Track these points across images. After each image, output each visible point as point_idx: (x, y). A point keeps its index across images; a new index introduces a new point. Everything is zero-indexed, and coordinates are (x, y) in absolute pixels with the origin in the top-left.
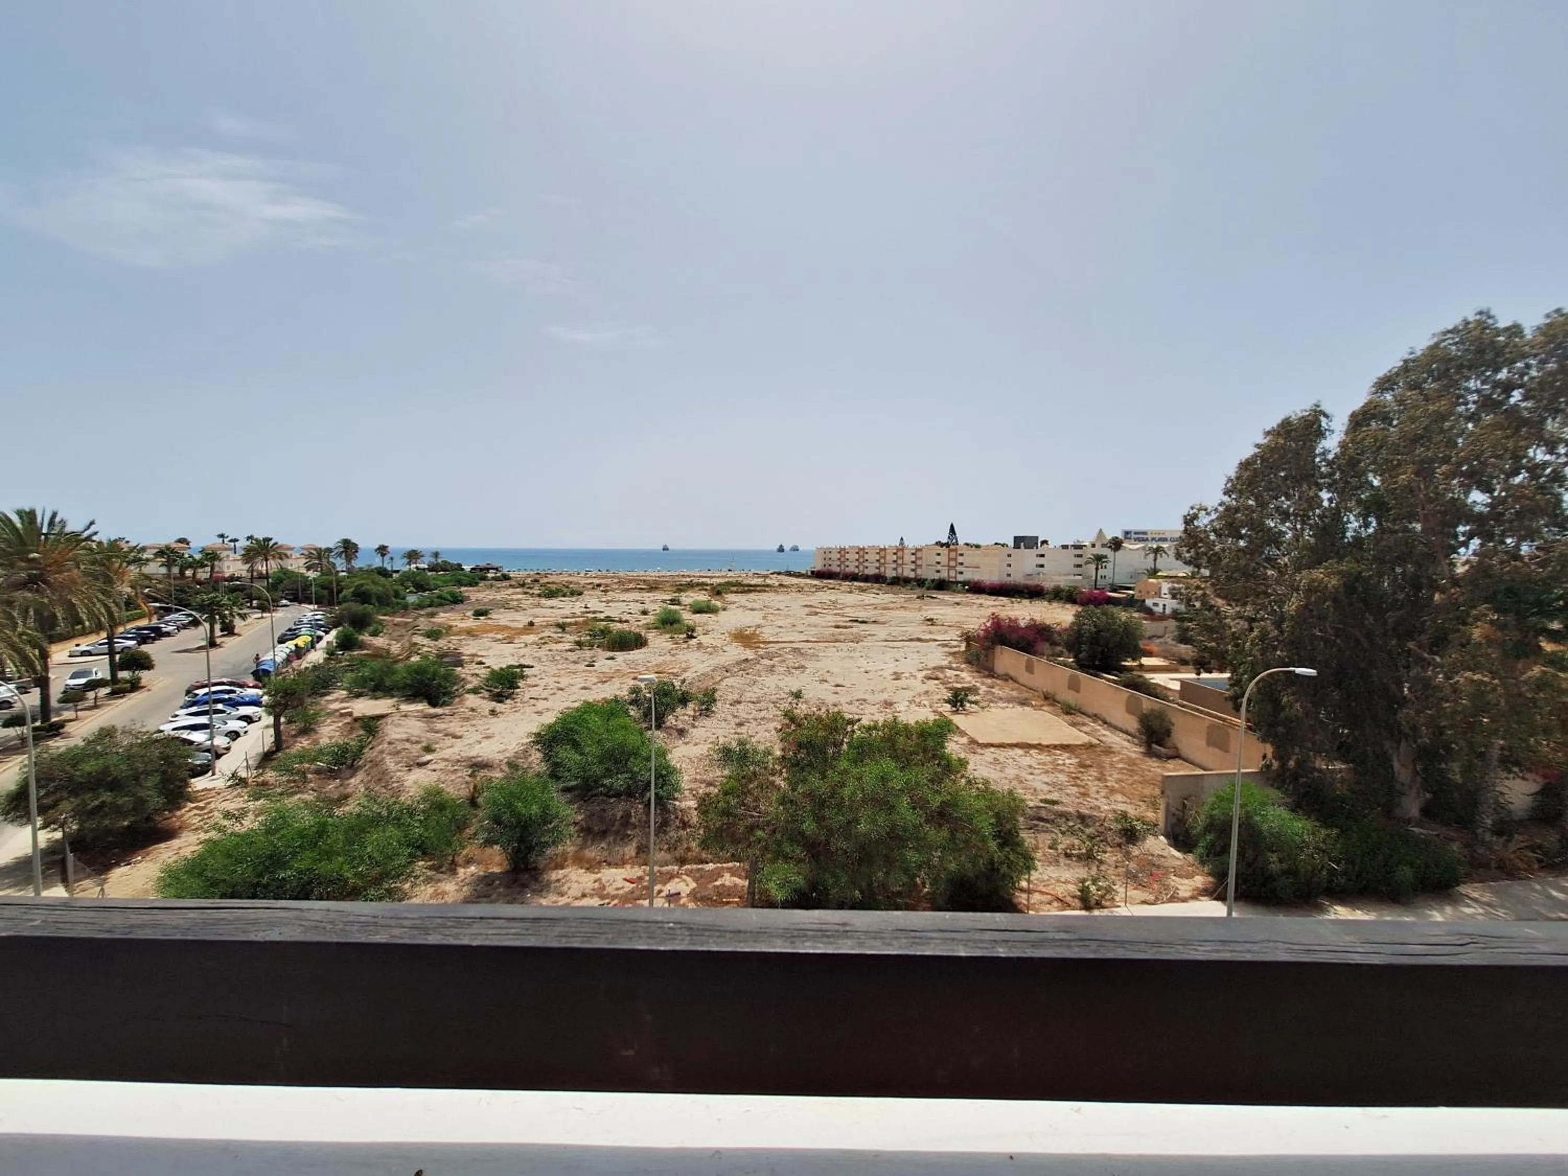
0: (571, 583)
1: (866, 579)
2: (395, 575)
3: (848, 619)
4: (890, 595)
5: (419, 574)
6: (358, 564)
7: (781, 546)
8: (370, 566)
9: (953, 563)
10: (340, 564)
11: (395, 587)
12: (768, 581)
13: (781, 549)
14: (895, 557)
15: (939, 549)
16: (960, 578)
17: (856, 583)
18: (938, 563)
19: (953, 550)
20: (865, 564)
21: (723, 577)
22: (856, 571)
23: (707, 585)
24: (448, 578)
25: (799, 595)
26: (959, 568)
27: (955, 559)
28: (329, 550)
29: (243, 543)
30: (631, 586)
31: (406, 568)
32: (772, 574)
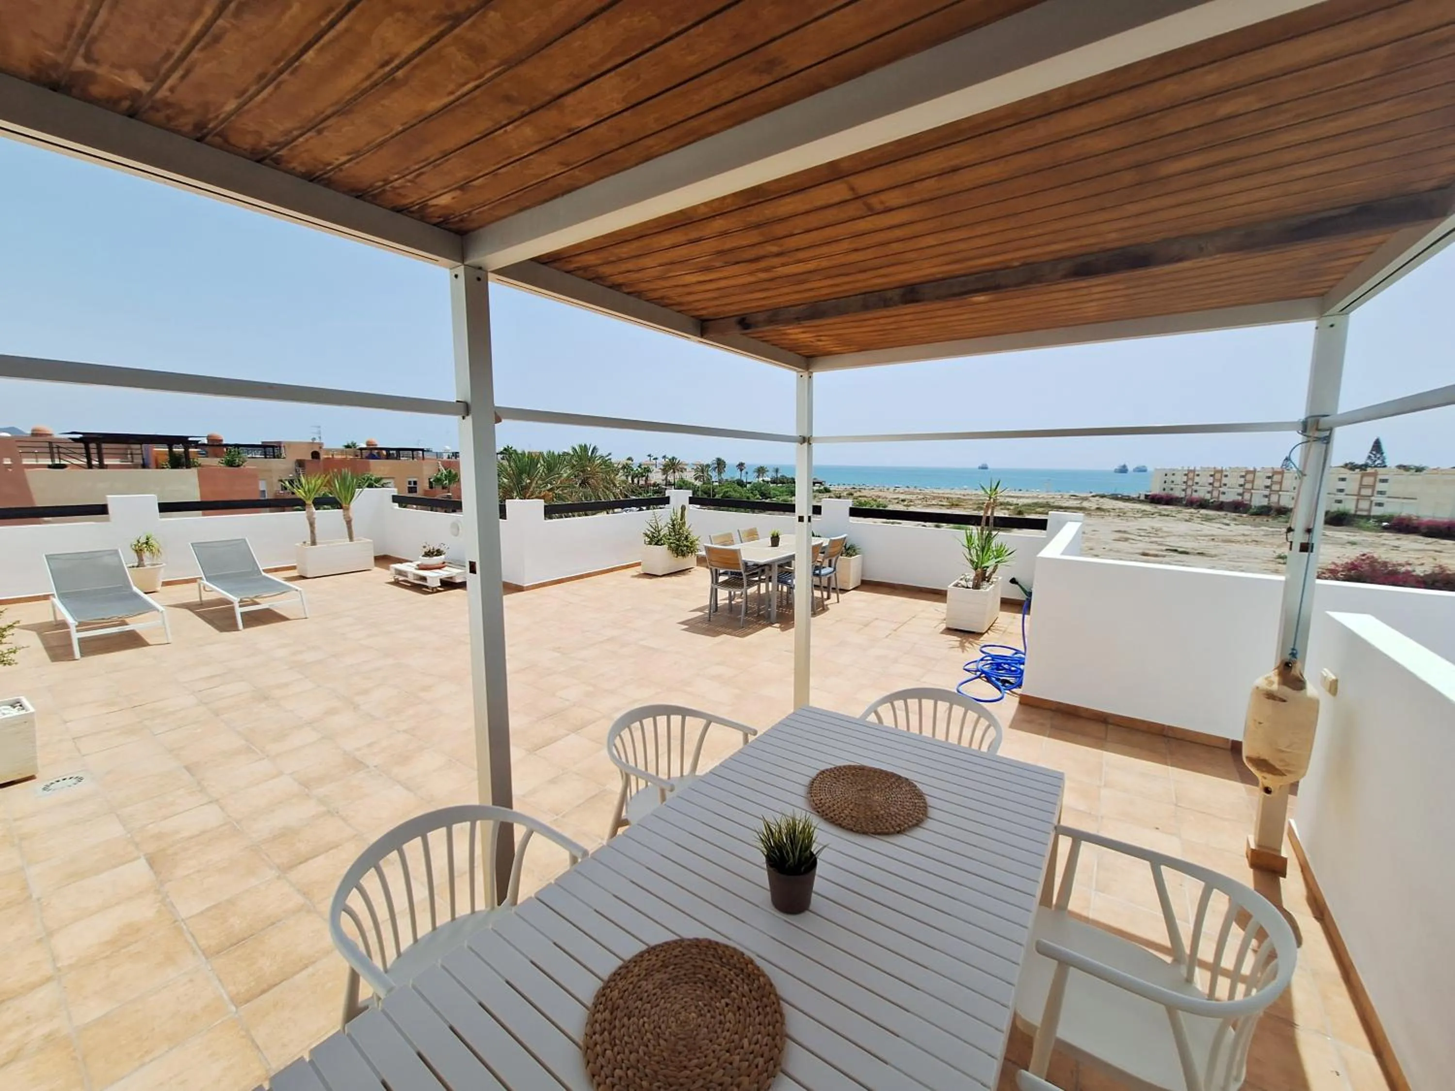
0: (879, 497)
1: (1220, 506)
2: (748, 486)
3: (1165, 548)
4: (1249, 527)
5: (763, 485)
6: (724, 476)
7: (1125, 466)
8: (732, 478)
9: (1366, 492)
10: (714, 476)
12: (1085, 504)
13: (1123, 470)
14: (1268, 482)
15: (1347, 473)
16: (1377, 511)
17: (1203, 511)
18: (1341, 491)
19: (1370, 475)
20: (1222, 489)
21: (1033, 497)
22: (1208, 496)
23: (1011, 505)
24: (784, 489)
25: (1117, 520)
26: (1377, 499)
27: (1373, 487)
28: (708, 466)
29: (661, 461)
30: (934, 502)
31: (756, 481)
32: (1093, 496)
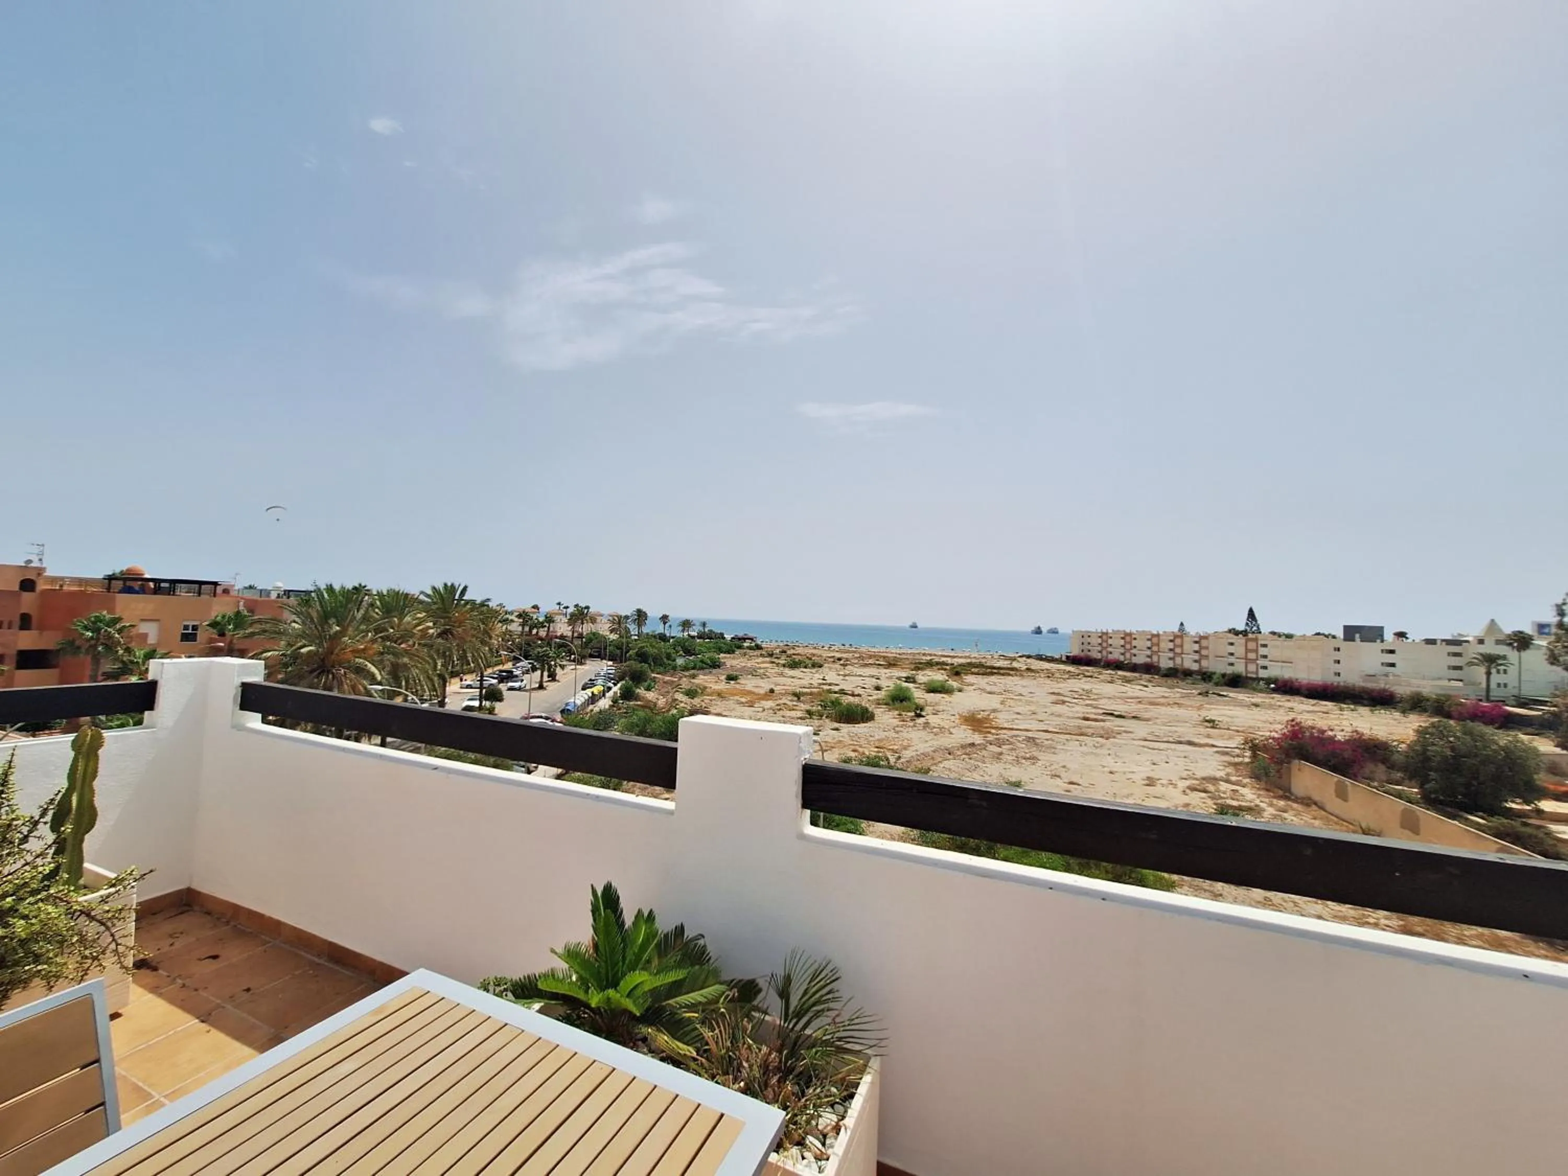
0: (814, 655)
1: (1134, 668)
2: (671, 640)
3: (1102, 711)
4: (1164, 689)
5: (688, 640)
6: (646, 630)
7: (1039, 628)
8: (654, 632)
9: (1252, 656)
10: (633, 629)
11: (668, 651)
12: (1015, 665)
13: (1038, 631)
14: (1171, 645)
15: (1232, 638)
16: (1263, 674)
17: (1120, 673)
18: (1232, 654)
19: (1252, 640)
20: (1134, 651)
21: (966, 657)
22: (1122, 658)
23: (947, 665)
24: (711, 645)
25: (1048, 681)
26: (1261, 662)
27: (1256, 651)
28: (627, 617)
29: (571, 610)
30: (871, 661)
31: (680, 635)
32: (1020, 657)
